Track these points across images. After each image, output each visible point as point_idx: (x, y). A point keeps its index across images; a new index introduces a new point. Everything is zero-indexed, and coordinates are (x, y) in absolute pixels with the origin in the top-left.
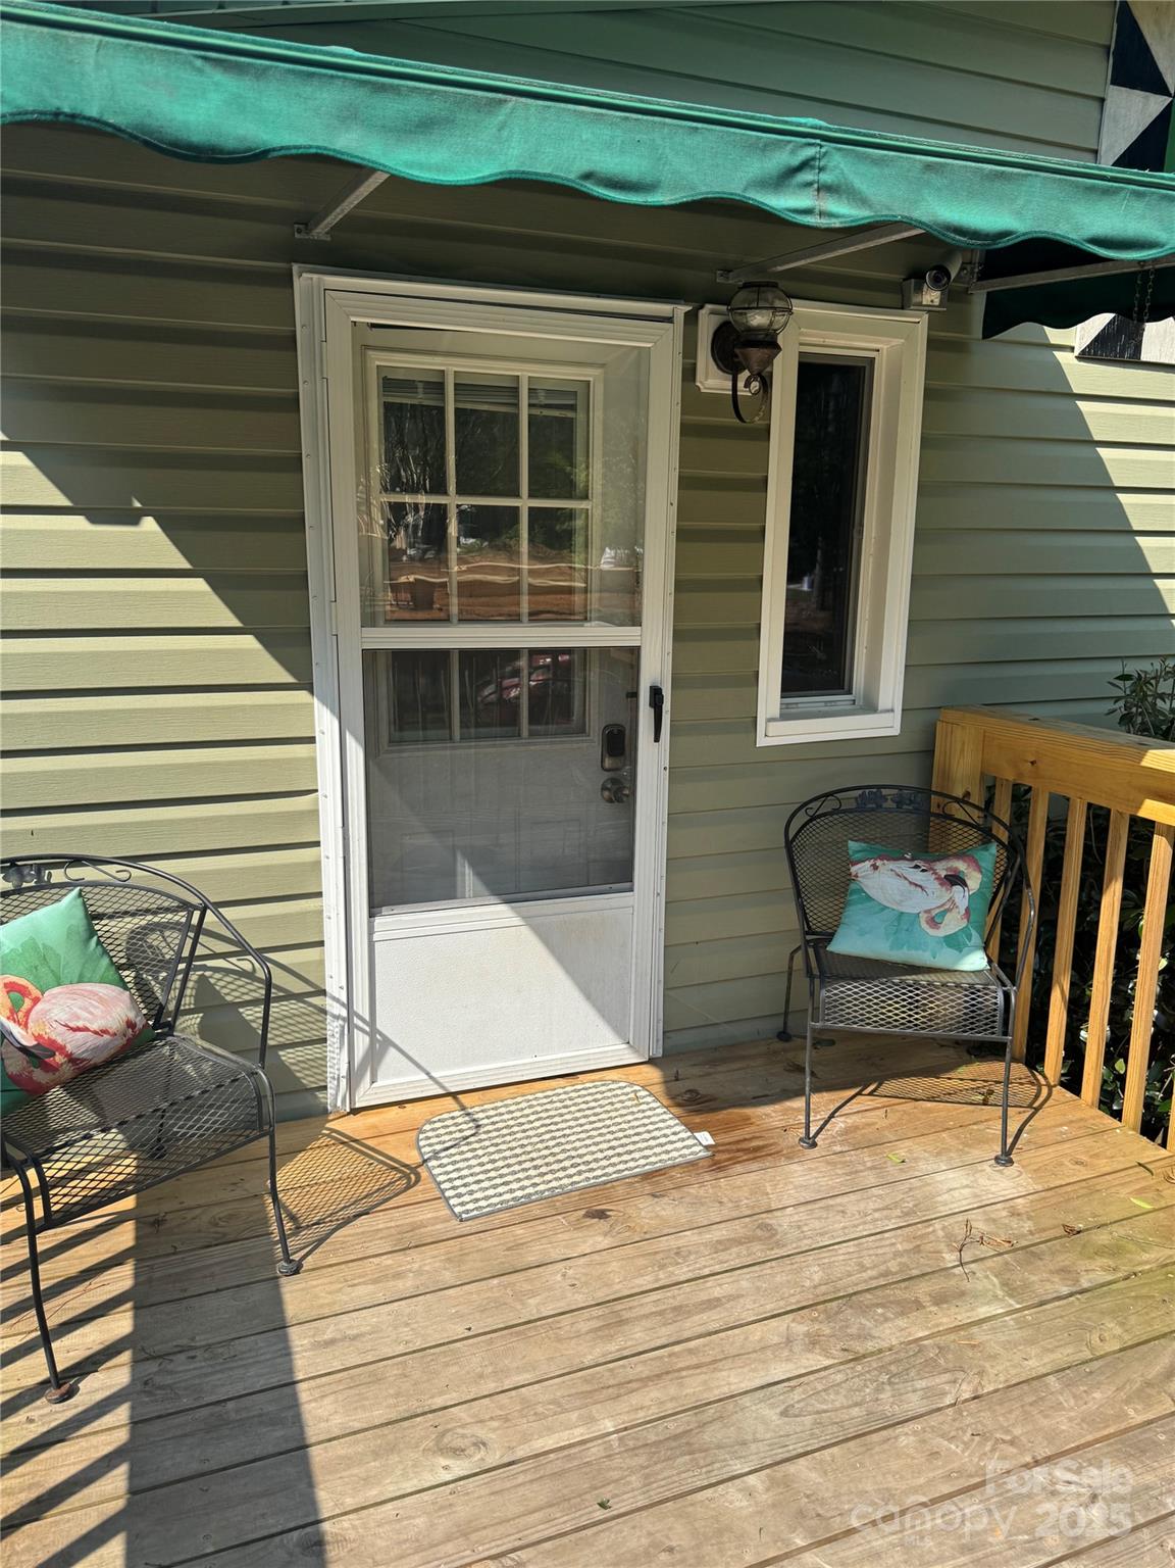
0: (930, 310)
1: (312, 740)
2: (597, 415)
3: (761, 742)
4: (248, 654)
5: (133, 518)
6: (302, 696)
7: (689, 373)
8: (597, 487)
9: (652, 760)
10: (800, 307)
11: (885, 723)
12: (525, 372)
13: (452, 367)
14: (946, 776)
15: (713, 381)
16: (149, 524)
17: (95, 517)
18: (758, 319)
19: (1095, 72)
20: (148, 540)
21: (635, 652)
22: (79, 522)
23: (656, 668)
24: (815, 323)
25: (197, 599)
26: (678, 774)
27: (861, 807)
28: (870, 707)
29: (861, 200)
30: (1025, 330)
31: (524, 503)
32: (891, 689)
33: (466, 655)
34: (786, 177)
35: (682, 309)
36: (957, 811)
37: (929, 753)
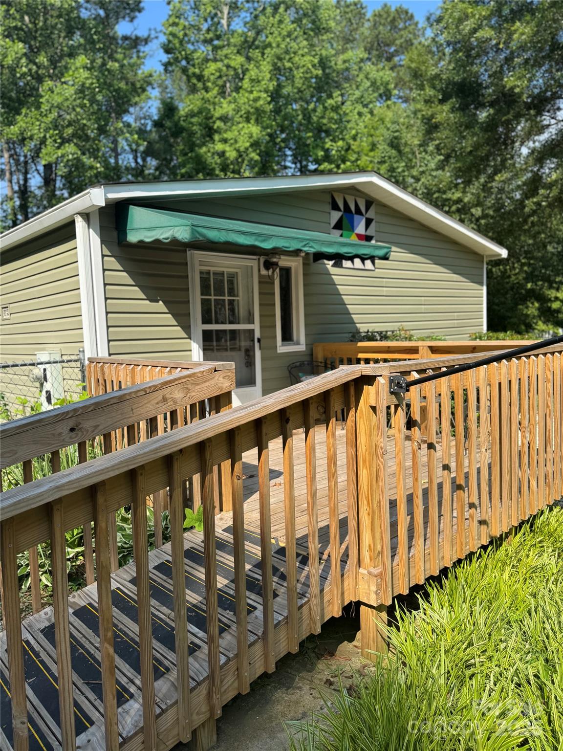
0: (303, 257)
1: (191, 350)
2: (240, 278)
3: (279, 351)
4: (178, 331)
5: (157, 301)
6: (188, 340)
7: (259, 270)
8: (241, 293)
9: (258, 354)
10: (282, 257)
11: (302, 347)
12: (226, 270)
13: (212, 269)
14: (317, 358)
15: (264, 272)
16: (161, 302)
17: (151, 301)
18: (275, 260)
19: (328, 207)
20: (160, 306)
21: (253, 330)
22: (147, 302)
23: (257, 334)
24: (285, 260)
25: (169, 318)
26: (263, 359)
27: (300, 365)
28: (298, 343)
29: (314, 248)
30: (320, 261)
31: (227, 298)
32: (303, 339)
33: (217, 331)
34: (305, 246)
35: (257, 257)
36: (320, 364)
37: (312, 355)
